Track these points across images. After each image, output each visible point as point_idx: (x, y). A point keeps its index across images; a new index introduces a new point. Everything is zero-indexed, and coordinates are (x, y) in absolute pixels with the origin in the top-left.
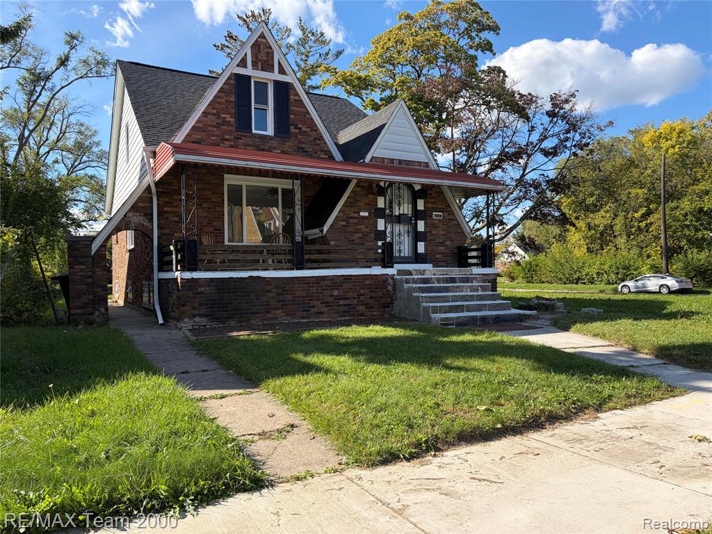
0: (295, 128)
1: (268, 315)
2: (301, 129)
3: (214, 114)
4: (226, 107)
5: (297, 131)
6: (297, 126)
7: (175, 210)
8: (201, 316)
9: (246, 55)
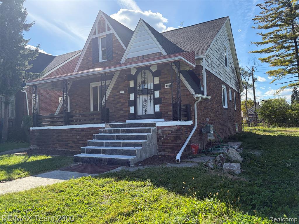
3: (86, 59)
4: (90, 54)
5: (116, 55)
6: (116, 52)
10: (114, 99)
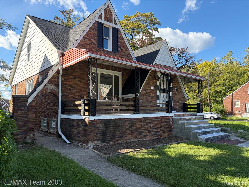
0: (120, 49)
1: (126, 138)
2: (122, 49)
3: (88, 39)
4: (93, 36)
5: (121, 50)
6: (121, 48)
7: (70, 83)
8: (97, 140)
9: (101, 14)
10: (146, 92)
